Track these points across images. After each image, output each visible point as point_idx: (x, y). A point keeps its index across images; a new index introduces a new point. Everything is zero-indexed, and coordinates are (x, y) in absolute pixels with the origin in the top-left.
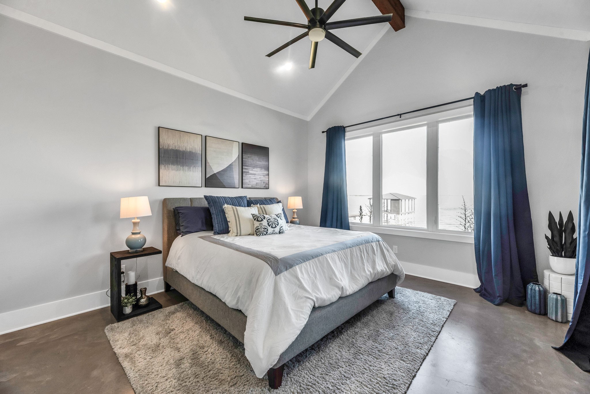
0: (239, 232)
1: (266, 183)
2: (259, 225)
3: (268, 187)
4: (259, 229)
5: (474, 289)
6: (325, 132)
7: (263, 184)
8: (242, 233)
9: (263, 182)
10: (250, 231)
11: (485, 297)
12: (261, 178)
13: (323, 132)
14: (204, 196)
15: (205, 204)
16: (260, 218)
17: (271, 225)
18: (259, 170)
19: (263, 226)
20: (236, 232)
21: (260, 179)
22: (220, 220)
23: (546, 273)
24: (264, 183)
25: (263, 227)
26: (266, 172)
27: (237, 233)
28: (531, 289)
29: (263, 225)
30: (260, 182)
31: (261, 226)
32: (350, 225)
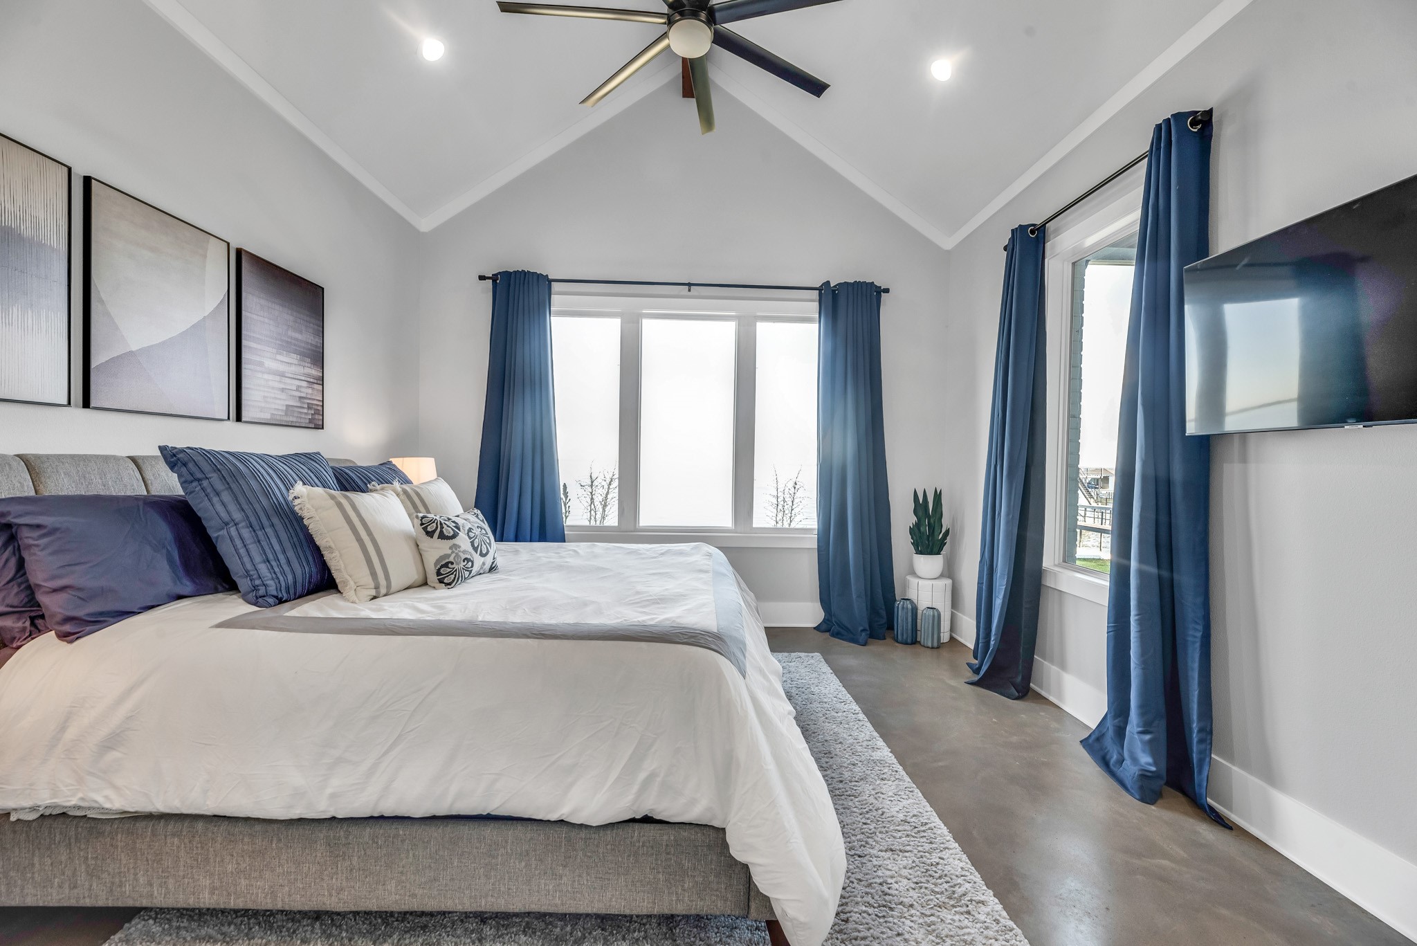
0: (383, 582)
1: (316, 407)
2: (449, 552)
3: (321, 423)
4: (450, 565)
5: (814, 628)
6: (489, 278)
7: (305, 411)
8: (396, 583)
9: (306, 406)
10: (414, 575)
11: (839, 636)
12: (303, 390)
13: (482, 278)
14: (162, 449)
15: (168, 484)
16: (448, 526)
17: (478, 546)
18: (296, 362)
19: (461, 554)
20: (372, 585)
21: (298, 394)
22: (277, 547)
23: (913, 581)
24: (309, 408)
25: (463, 556)
26: (315, 372)
27: (377, 588)
28: (903, 608)
29: (462, 549)
30: (299, 404)
31: (457, 554)
32: (566, 532)
